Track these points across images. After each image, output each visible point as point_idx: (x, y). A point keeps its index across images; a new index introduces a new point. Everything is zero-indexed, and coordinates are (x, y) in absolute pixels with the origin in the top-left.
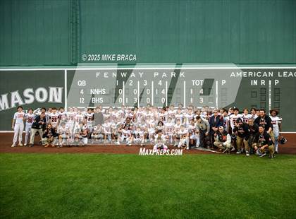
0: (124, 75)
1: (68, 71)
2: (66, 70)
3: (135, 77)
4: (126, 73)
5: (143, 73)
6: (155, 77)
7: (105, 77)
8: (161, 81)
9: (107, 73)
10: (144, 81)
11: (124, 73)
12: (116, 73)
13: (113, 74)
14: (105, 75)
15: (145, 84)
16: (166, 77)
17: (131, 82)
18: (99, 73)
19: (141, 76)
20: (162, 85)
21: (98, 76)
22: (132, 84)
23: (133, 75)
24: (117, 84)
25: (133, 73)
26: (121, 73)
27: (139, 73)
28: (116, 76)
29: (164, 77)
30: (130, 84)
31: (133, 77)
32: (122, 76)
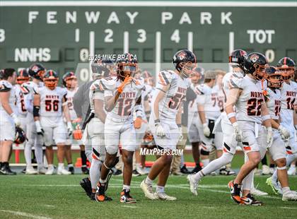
0: (92, 18)
3: (118, 22)
4: (98, 14)
5: (136, 14)
6: (163, 22)
7: (49, 21)
8: (177, 33)
9: (55, 13)
10: (140, 31)
11: (92, 14)
12: (75, 13)
13: (68, 15)
14: (50, 17)
15: (141, 38)
16: (190, 22)
17: (108, 34)
18: (37, 13)
19: (132, 21)
20: (180, 41)
21: (33, 20)
22: (111, 38)
23: (113, 18)
24: (77, 39)
25: (114, 14)
26: (87, 14)
27: (129, 14)
28: (74, 20)
29: (185, 23)
30: (108, 39)
31: (113, 22)
32: (89, 21)
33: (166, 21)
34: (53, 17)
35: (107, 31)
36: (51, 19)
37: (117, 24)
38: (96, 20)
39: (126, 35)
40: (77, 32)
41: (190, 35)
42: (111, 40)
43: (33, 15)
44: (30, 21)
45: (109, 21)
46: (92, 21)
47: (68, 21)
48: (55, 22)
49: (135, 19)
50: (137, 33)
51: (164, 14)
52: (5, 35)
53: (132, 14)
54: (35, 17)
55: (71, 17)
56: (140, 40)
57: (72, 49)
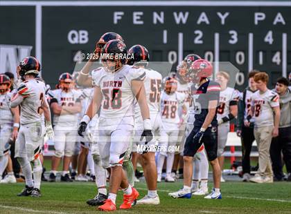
0: (181, 18)
1: (43, 8)
2: (39, 5)
3: (208, 22)
4: (187, 14)
5: (227, 14)
6: (256, 23)
7: (135, 22)
8: (270, 34)
9: (141, 13)
10: (231, 32)
11: (181, 14)
12: (162, 14)
13: (155, 15)
14: (136, 18)
15: (233, 39)
16: (284, 23)
17: (198, 35)
18: (122, 13)
19: (223, 22)
20: (273, 42)
21: (118, 20)
22: (200, 40)
23: (203, 18)
24: (165, 41)
25: (203, 14)
26: (175, 14)
27: (219, 14)
28: (162, 20)
29: (279, 23)
30: (197, 41)
31: (203, 23)
32: (178, 21)
33: (259, 21)
34: (139, 18)
35: (197, 32)
36: (138, 20)
37: (207, 25)
38: (184, 21)
39: (217, 36)
40: (165, 33)
41: (285, 36)
42: (201, 42)
43: (118, 16)
44: (115, 22)
45: (199, 22)
46: (181, 21)
47: (155, 22)
48: (141, 22)
49: (226, 20)
50: (229, 34)
51: (257, 14)
52: (89, 36)
53: (223, 14)
54: (120, 18)
55: (158, 18)
56: (231, 42)
57: (160, 51)
